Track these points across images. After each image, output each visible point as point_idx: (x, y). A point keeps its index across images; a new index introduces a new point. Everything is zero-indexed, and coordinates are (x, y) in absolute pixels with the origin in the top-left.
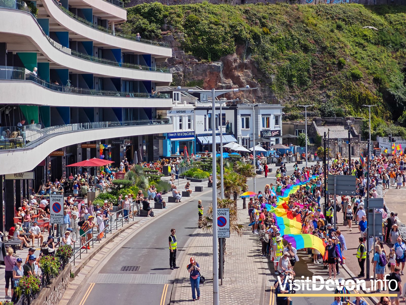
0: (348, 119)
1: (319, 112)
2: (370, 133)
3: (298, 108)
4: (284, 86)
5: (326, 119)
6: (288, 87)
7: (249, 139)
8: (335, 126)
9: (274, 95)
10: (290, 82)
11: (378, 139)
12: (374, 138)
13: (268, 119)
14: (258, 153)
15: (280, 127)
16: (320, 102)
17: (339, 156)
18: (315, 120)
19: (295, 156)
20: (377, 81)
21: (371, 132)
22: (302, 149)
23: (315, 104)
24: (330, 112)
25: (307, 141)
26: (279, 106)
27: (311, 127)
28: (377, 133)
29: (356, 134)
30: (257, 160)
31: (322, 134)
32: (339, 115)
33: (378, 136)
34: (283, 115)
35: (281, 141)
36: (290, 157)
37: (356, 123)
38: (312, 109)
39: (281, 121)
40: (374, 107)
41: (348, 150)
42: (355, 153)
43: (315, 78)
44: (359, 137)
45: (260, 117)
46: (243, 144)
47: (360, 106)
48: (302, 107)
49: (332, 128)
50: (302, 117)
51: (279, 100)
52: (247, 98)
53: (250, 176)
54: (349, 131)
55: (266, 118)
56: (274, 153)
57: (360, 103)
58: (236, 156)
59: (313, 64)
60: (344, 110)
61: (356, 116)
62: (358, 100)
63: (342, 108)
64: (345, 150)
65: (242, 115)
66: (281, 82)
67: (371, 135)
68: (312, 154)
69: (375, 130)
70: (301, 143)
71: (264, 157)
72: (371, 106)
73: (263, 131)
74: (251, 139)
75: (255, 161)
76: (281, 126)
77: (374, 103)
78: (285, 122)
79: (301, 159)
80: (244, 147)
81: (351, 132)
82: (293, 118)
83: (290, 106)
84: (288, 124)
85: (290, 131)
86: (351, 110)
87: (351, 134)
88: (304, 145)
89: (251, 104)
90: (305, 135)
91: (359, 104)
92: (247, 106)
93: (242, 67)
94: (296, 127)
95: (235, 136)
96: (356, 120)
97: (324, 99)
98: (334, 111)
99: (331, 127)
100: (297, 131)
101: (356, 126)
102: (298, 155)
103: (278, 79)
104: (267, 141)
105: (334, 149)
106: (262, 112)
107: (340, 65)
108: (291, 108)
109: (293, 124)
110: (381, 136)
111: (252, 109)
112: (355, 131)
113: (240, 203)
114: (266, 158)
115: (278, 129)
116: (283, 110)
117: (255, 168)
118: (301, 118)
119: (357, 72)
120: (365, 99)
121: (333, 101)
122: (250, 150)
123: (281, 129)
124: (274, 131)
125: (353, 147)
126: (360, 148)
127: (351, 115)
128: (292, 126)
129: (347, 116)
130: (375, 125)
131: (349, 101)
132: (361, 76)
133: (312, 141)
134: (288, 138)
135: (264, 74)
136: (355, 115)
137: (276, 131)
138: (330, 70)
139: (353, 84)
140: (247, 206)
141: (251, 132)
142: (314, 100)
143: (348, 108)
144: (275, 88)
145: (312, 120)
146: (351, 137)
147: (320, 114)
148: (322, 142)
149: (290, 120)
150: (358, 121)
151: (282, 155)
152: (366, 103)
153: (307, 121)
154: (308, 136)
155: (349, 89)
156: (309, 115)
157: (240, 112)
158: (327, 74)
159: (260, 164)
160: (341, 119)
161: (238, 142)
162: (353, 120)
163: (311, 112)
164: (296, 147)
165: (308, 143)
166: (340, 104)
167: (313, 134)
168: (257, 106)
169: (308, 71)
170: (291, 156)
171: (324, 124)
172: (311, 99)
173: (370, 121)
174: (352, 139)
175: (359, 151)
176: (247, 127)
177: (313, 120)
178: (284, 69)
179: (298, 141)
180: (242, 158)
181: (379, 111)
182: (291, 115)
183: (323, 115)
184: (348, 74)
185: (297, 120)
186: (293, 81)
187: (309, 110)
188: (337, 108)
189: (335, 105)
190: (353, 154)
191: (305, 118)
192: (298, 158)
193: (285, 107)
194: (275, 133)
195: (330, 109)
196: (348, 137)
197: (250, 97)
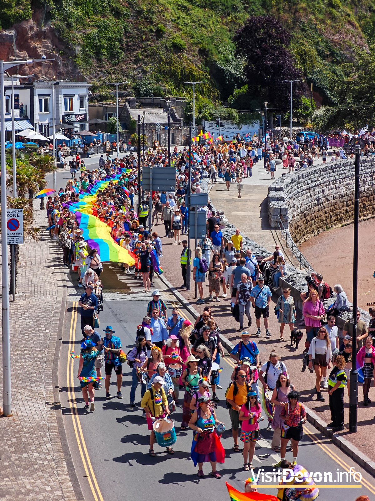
0: (169, 99)
1: (133, 92)
2: (194, 116)
3: (107, 86)
4: (91, 59)
5: (141, 100)
6: (95, 61)
7: (48, 126)
8: (152, 109)
9: (78, 70)
10: (98, 54)
11: (203, 124)
12: (199, 122)
13: (71, 100)
14: (59, 141)
15: (85, 110)
16: (134, 78)
17: (157, 144)
18: (128, 101)
19: (105, 145)
20: (203, 52)
21: (195, 114)
22: (113, 136)
23: (128, 81)
24: (146, 91)
25: (118, 127)
26: (85, 84)
27: (123, 110)
28: (203, 116)
29: (178, 117)
30: (57, 151)
31: (136, 119)
32: (157, 94)
33: (204, 120)
34: (90, 95)
35: (87, 128)
36: (98, 147)
37: (177, 104)
38: (125, 87)
39: (87, 103)
40: (199, 84)
41: (167, 138)
42: (176, 141)
43: (128, 50)
44: (180, 122)
45: (62, 98)
46: (41, 131)
47: (183, 84)
48: (113, 85)
49: (149, 111)
50: (113, 98)
51: (85, 76)
52: (46, 74)
53: (49, 170)
54: (168, 114)
55: (70, 99)
56: (79, 142)
57: (183, 80)
58: (33, 147)
59: (127, 32)
60: (163, 88)
61: (177, 96)
62: (180, 76)
63: (161, 86)
64: (164, 138)
65: (39, 96)
66: (88, 55)
67: (195, 119)
68: (125, 143)
69: (200, 112)
70: (111, 129)
71: (66, 148)
72: (195, 83)
73: (66, 115)
74: (50, 125)
75: (55, 152)
76: (87, 109)
77: (199, 80)
78: (93, 104)
79: (111, 149)
80: (42, 134)
81: (171, 115)
82: (102, 98)
83: (98, 84)
84: (95, 106)
85: (98, 115)
86: (171, 89)
87: (171, 118)
88: (115, 133)
89: (50, 82)
90: (116, 120)
91: (181, 82)
92: (46, 85)
93: (40, 36)
94: (105, 110)
95: (32, 121)
96: (177, 102)
97: (139, 75)
98: (151, 90)
99: (147, 109)
100: (106, 114)
101: (178, 107)
102: (108, 144)
103: (84, 51)
104: (70, 127)
105: (151, 136)
106: (65, 91)
107: (159, 34)
108: (100, 87)
109: (102, 106)
110: (207, 120)
111: (52, 87)
112: (176, 114)
113: (36, 203)
114: (69, 148)
115: (84, 112)
116: (90, 89)
117: (56, 160)
118: (111, 98)
119: (180, 41)
120: (188, 76)
121: (150, 77)
122: (49, 139)
123: (87, 112)
124: (79, 115)
125: (173, 134)
126: (181, 135)
127: (172, 94)
128: (101, 109)
129: (167, 95)
130: (201, 107)
131: (169, 78)
132: (185, 46)
133: (124, 126)
134: (96, 124)
135: (66, 45)
136: (176, 94)
137: (81, 115)
138: (147, 40)
139: (174, 57)
140: (45, 206)
141: (50, 117)
142: (127, 76)
143: (168, 86)
144: (80, 62)
145: (124, 101)
146: (171, 121)
147: (135, 94)
148: (137, 129)
149: (98, 101)
150: (180, 102)
151: (88, 145)
152: (189, 80)
153: (118, 103)
154: (120, 120)
155: (169, 63)
156: (120, 95)
157: (38, 92)
158: (143, 44)
159: (62, 156)
160: (159, 100)
161: (34, 130)
162: (174, 101)
163: (123, 91)
164: (105, 134)
165: (119, 129)
166: (158, 81)
167: (125, 118)
168: (57, 83)
169: (120, 40)
170: (99, 145)
171: (139, 106)
172: (123, 76)
173: (194, 101)
174: (172, 123)
175: (180, 138)
176: (46, 110)
177: (126, 102)
178: (90, 39)
179: (108, 127)
180: (40, 149)
181: (205, 90)
182: (100, 95)
183: (138, 95)
184: (168, 44)
185: (107, 101)
186: (102, 54)
187: (121, 89)
188: (155, 86)
189: (153, 82)
190: (173, 143)
191: (116, 99)
192: (108, 148)
193: (91, 85)
194: (80, 117)
195: (146, 87)
196: (167, 122)
197: (50, 74)
